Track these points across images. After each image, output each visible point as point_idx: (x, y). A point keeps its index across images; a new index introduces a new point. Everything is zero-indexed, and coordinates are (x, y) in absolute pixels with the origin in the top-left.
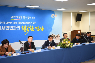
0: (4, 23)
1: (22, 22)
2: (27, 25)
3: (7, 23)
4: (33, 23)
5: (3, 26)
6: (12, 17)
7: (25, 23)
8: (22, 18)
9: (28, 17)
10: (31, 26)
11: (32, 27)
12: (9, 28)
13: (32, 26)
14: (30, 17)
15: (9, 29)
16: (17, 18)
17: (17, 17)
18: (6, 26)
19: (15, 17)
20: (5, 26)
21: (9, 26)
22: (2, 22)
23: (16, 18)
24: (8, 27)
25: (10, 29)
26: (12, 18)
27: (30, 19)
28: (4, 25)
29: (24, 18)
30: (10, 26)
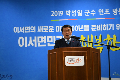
0: (33, 29)
1: (82, 26)
2: (97, 33)
3: (41, 29)
4: (115, 27)
5: (31, 38)
6: (54, 14)
7: (90, 29)
8: (80, 15)
9: (101, 11)
10: (108, 36)
11: (112, 40)
12: (45, 42)
13: (114, 36)
14: (107, 10)
15: (47, 44)
16: (67, 17)
17: (68, 13)
18: (39, 38)
19: (61, 13)
20: (35, 37)
21: (45, 37)
22: (28, 28)
23: (65, 16)
24: (43, 39)
25: (49, 44)
26: (55, 18)
27: (105, 16)
28: (33, 35)
29: (87, 14)
30: (48, 37)
